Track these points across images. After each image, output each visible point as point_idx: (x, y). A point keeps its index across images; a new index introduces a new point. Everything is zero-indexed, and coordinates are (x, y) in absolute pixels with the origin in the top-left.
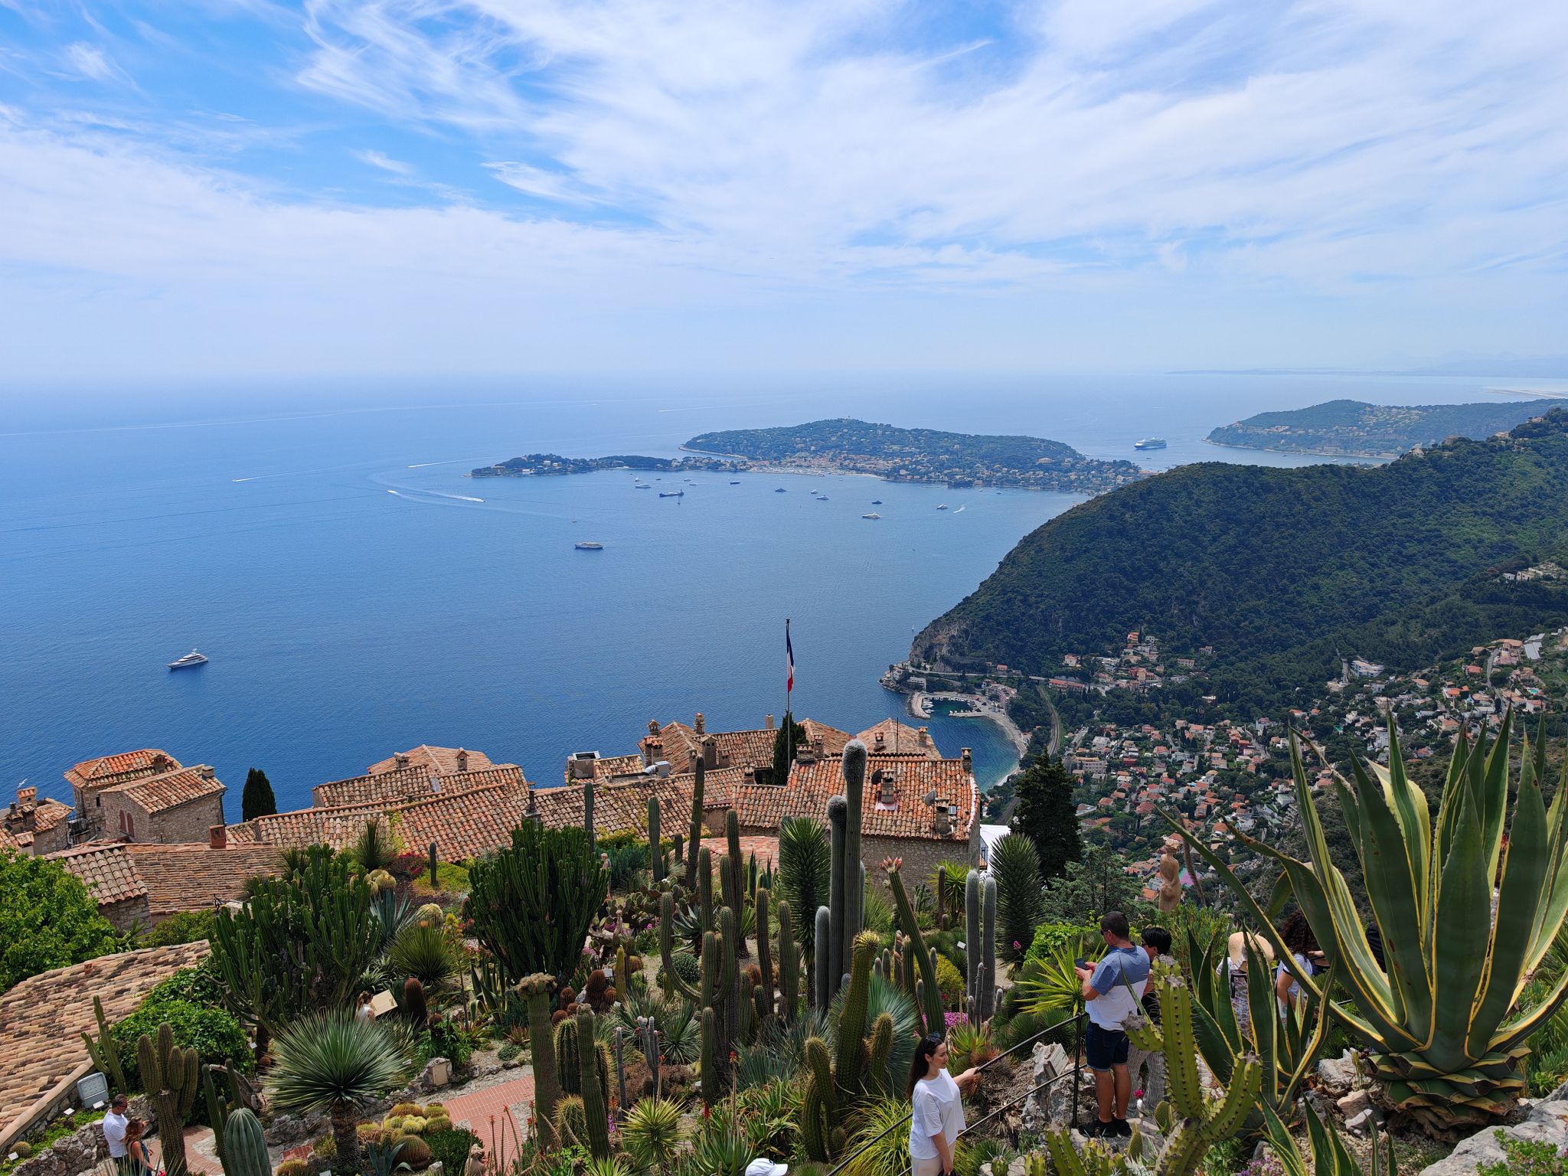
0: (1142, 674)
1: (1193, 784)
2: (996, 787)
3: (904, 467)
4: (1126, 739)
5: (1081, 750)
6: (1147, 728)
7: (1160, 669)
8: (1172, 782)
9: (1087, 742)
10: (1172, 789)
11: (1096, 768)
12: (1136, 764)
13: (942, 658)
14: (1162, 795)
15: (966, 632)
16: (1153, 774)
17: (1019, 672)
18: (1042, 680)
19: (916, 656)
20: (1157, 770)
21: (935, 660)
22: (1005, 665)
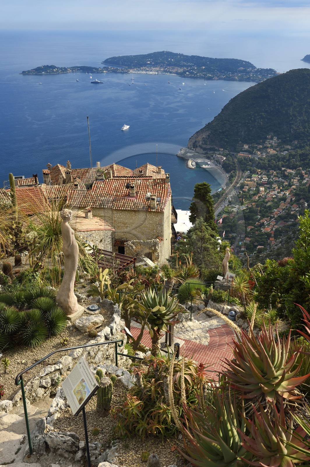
0: (271, 151)
1: (286, 190)
3: (188, 71)
4: (264, 175)
5: (247, 179)
6: (272, 171)
7: (277, 149)
8: (280, 190)
9: (250, 177)
10: (278, 193)
11: (253, 185)
12: (267, 184)
13: (199, 146)
14: (275, 195)
15: (209, 136)
16: (273, 187)
17: (227, 152)
18: (235, 153)
19: (190, 145)
20: (274, 186)
21: (197, 147)
22: (222, 148)
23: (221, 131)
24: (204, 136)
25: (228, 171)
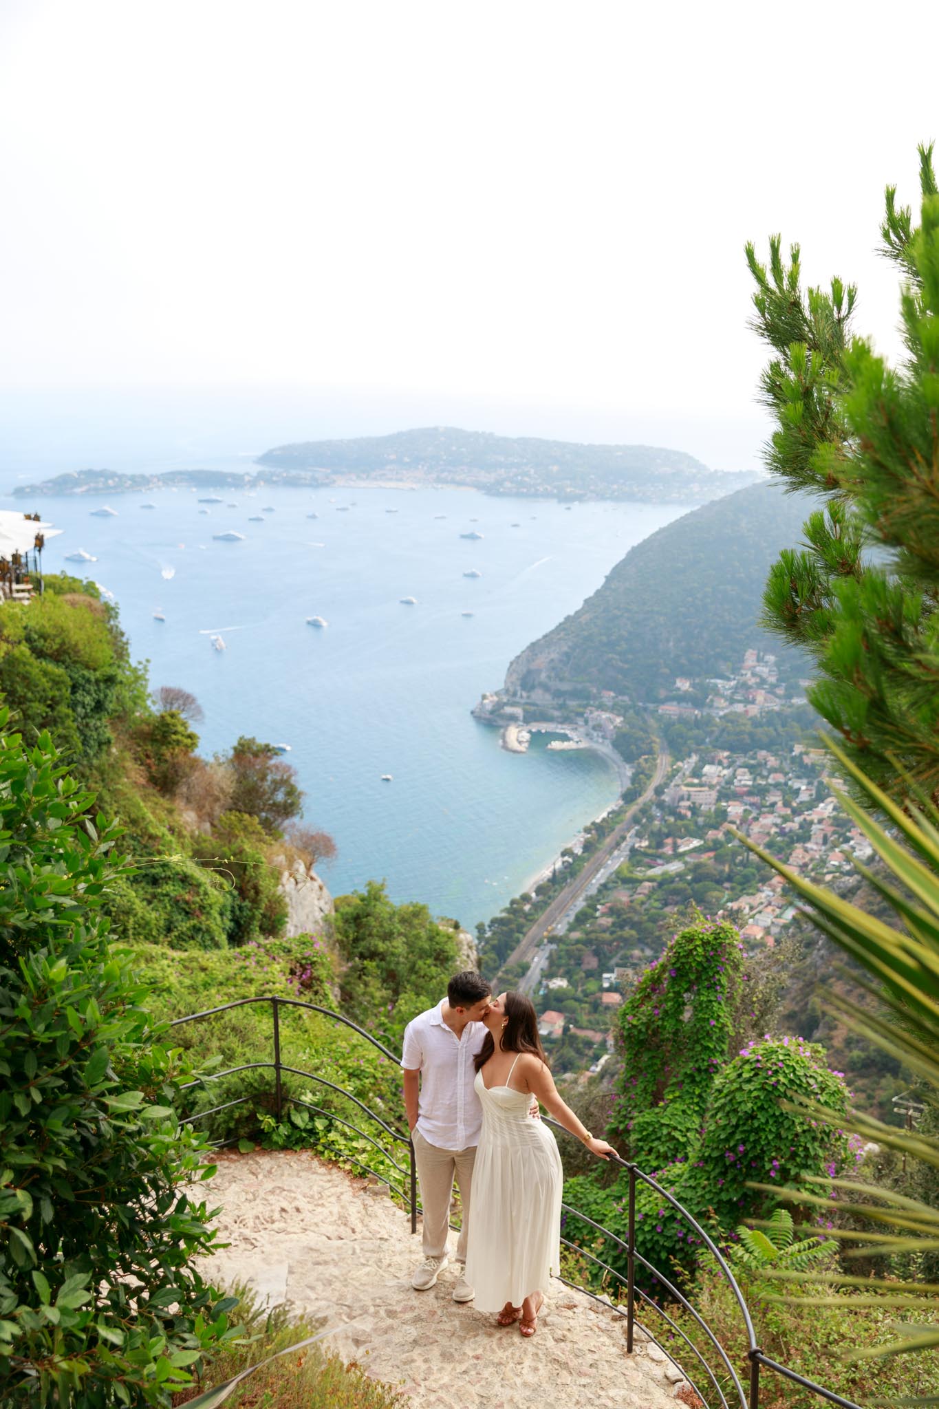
0: (760, 696)
1: (810, 812)
2: (593, 823)
4: (740, 767)
5: (689, 780)
6: (764, 753)
7: (780, 691)
8: (789, 811)
9: (696, 773)
10: (785, 819)
11: (706, 799)
12: (750, 793)
13: (541, 685)
14: (776, 825)
15: (567, 654)
16: (768, 804)
17: (626, 698)
18: (651, 706)
19: (512, 683)
20: (771, 799)
21: (533, 688)
22: (610, 690)
23: (604, 639)
24: (553, 656)
25: (629, 758)
